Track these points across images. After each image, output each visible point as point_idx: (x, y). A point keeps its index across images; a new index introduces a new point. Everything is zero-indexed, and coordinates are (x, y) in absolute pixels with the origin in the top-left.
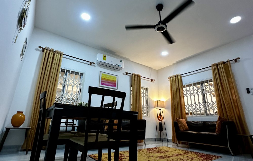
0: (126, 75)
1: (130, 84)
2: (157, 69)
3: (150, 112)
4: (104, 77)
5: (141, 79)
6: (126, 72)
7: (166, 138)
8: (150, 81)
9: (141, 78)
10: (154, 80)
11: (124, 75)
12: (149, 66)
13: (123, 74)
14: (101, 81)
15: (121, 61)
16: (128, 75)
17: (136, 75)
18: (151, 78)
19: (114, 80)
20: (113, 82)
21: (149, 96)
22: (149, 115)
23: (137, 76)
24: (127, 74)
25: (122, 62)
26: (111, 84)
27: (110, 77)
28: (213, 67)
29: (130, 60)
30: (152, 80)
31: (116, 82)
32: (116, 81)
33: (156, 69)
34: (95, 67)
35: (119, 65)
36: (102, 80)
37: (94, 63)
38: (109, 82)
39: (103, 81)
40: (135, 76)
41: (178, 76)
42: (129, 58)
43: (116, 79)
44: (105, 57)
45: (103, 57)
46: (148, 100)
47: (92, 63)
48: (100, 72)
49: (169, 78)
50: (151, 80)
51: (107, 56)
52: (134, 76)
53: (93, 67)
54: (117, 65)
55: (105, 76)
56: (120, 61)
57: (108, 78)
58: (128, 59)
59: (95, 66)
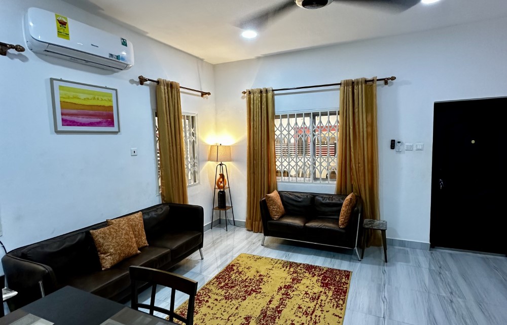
0: (140, 85)
1: (152, 110)
2: (214, 62)
3: (201, 172)
4: (69, 98)
5: (181, 94)
6: (139, 78)
7: (232, 219)
8: (198, 96)
9: (181, 90)
10: (209, 94)
11: (135, 85)
12: (197, 56)
13: (132, 81)
14: (62, 114)
15: (124, 43)
16: (147, 85)
17: (167, 85)
18: (201, 89)
19: (107, 104)
20: (105, 113)
21: (198, 134)
22: (199, 180)
23: (172, 86)
24: (142, 81)
25: (126, 45)
26: (99, 120)
27: (90, 97)
28: (346, 87)
29: (148, 35)
30: (203, 94)
31: (112, 111)
32: (111, 107)
33: (212, 63)
34: (23, 61)
35: (118, 57)
36: (62, 108)
37: (19, 49)
38: (91, 112)
39: (66, 111)
40: (166, 88)
41: (267, 91)
42: (145, 30)
43: (110, 101)
44: (63, 24)
45: (55, 25)
46: (196, 146)
47: (12, 47)
48: (52, 80)
49: (244, 93)
50: (200, 94)
51: (70, 22)
52: (162, 87)
53: (17, 61)
54: (111, 55)
55: (71, 94)
56: (120, 42)
57: (83, 99)
58: (144, 32)
59: (25, 59)
